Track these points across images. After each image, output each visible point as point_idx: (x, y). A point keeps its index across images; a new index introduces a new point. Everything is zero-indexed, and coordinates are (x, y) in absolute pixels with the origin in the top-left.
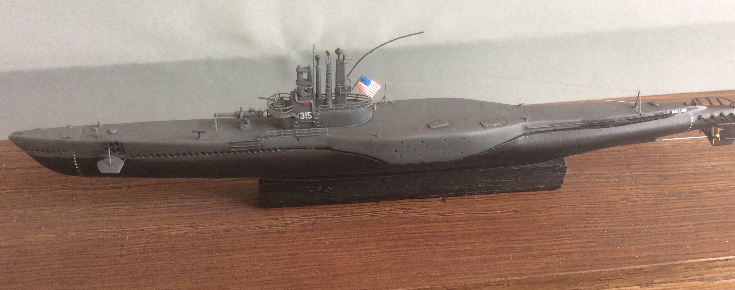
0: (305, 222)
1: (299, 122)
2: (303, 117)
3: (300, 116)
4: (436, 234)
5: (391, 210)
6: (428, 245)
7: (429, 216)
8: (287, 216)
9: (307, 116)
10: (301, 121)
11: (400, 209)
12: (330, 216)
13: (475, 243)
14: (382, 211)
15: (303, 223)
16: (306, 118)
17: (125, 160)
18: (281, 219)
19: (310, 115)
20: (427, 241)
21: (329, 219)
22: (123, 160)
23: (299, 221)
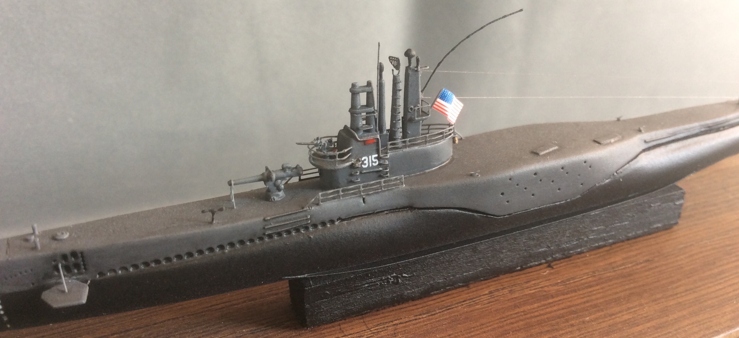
0: (382, 334)
1: (361, 173)
2: (365, 164)
3: (363, 163)
4: (572, 309)
5: (491, 292)
7: (546, 289)
9: (372, 162)
10: (363, 172)
11: (502, 289)
12: (413, 318)
13: (629, 308)
14: (480, 296)
16: (371, 165)
17: (89, 282)
19: (376, 160)
21: (414, 322)
22: (86, 282)
23: (372, 335)
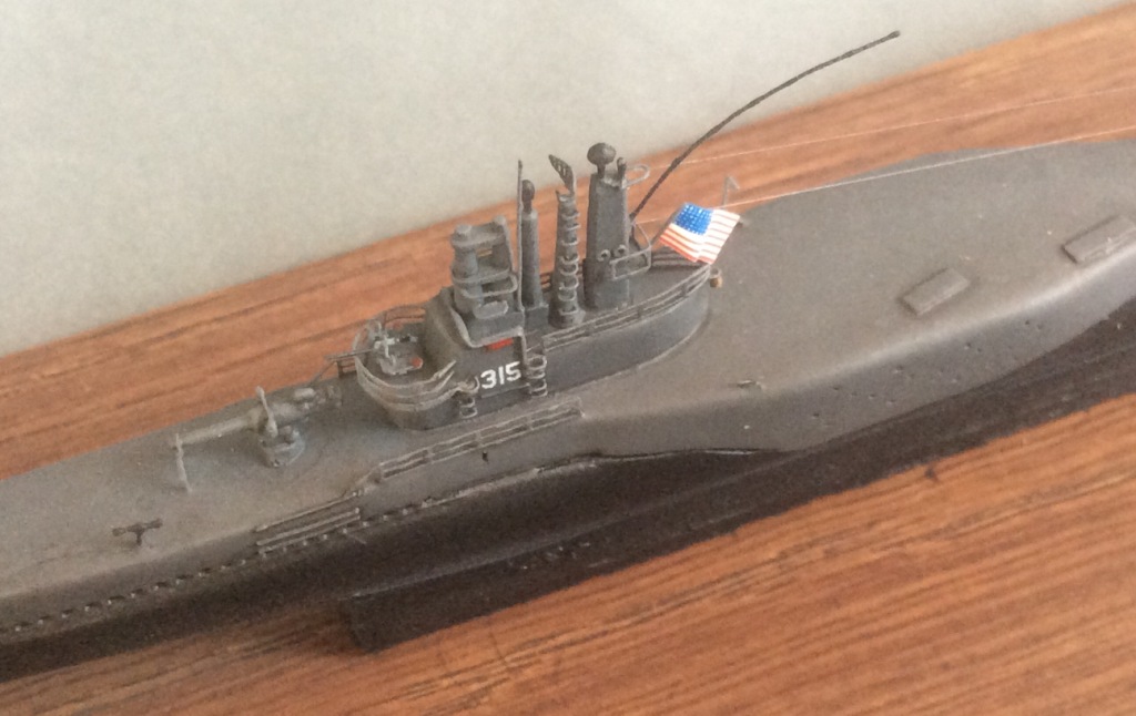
0: (529, 673)
4: (957, 615)
5: (783, 555)
6: (946, 667)
7: (910, 548)
8: (461, 664)
11: (811, 545)
13: (1084, 620)
15: (522, 679)
18: (445, 682)
20: (937, 651)
21: (600, 641)
23: (505, 676)
